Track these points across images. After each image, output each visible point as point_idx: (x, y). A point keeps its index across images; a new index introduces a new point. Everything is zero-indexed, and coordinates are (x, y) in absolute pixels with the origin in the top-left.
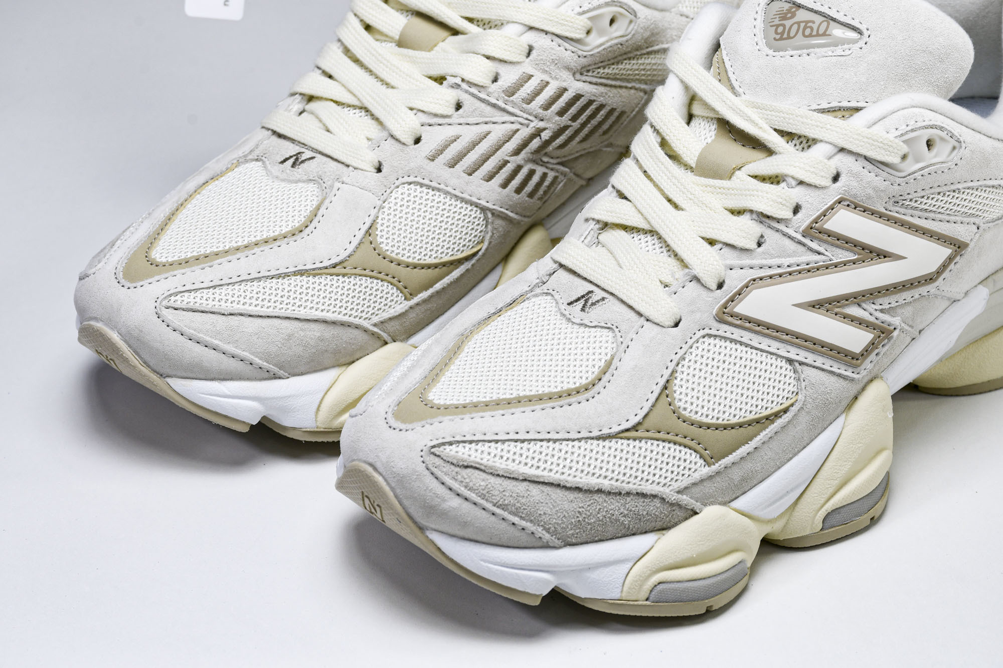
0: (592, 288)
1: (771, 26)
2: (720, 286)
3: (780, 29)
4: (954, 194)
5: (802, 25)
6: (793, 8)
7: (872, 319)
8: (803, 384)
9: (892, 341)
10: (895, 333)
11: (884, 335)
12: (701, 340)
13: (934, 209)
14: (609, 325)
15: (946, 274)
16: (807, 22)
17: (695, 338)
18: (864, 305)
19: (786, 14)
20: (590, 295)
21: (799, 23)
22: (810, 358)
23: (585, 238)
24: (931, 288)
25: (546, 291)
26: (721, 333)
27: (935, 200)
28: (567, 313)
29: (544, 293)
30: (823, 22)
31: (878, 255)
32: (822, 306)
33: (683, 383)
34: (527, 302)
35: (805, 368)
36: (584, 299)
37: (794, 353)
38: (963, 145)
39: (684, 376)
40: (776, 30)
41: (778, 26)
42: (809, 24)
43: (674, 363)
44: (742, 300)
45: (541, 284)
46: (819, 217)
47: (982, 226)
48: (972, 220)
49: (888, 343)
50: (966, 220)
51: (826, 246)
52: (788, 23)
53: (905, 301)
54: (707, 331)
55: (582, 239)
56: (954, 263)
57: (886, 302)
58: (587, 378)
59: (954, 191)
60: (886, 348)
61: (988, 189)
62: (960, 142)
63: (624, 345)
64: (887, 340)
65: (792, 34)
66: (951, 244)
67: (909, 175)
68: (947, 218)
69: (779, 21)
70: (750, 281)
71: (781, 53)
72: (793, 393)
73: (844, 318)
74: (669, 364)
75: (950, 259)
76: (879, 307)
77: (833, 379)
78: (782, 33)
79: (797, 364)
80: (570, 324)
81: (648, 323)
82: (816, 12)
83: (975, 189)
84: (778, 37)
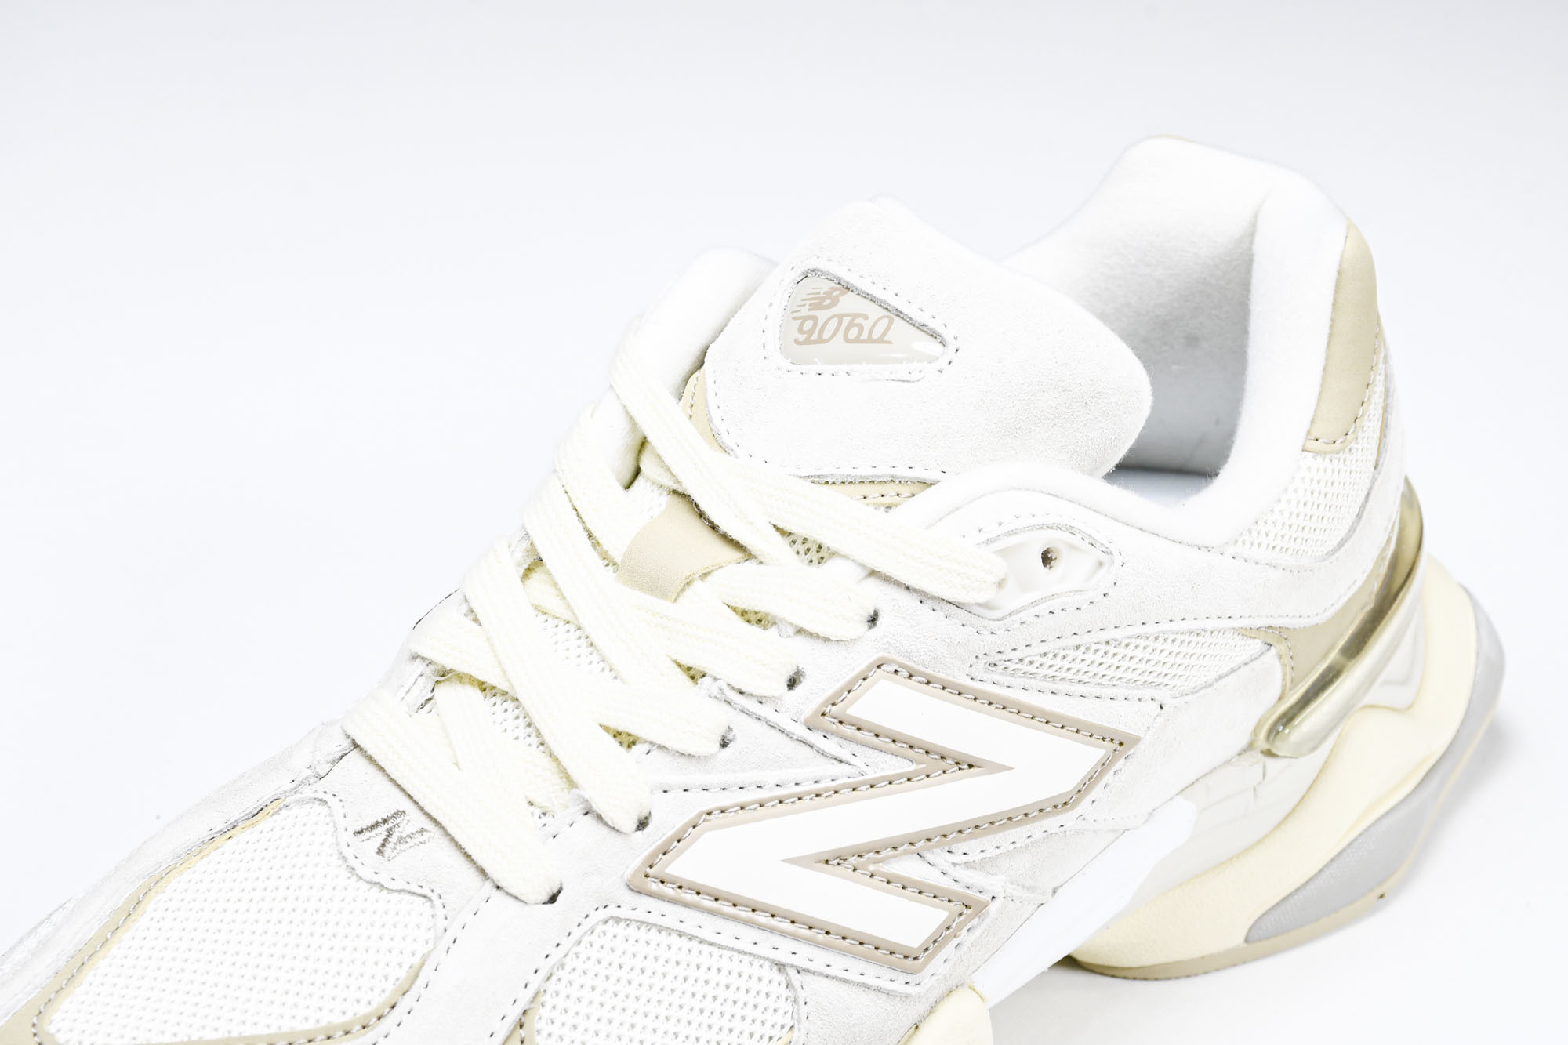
0: (406, 805)
1: (794, 319)
2: (642, 824)
3: (808, 325)
4: (1108, 648)
5: (846, 320)
6: (836, 289)
7: (945, 883)
8: (804, 1010)
9: (988, 921)
10: (994, 907)
11: (969, 911)
12: (601, 928)
13: (1069, 675)
14: (426, 891)
15: (1097, 792)
16: (854, 316)
17: (587, 924)
18: (929, 856)
19: (823, 299)
20: (398, 820)
21: (840, 317)
22: (820, 959)
23: (407, 692)
24: (1068, 818)
25: (320, 795)
26: (640, 915)
27: (1069, 659)
28: (349, 853)
29: (316, 799)
30: (882, 318)
31: (957, 763)
32: (845, 860)
33: (555, 1014)
34: (284, 812)
35: (808, 978)
36: (386, 826)
37: (785, 950)
38: (1118, 560)
39: (560, 1002)
40: (801, 326)
41: (805, 319)
42: (859, 321)
43: (542, 974)
44: (682, 851)
45: (315, 779)
46: (838, 694)
47: (1169, 704)
48: (1149, 693)
49: (979, 924)
50: (1135, 693)
51: (854, 747)
52: (822, 315)
53: (1014, 846)
54: (612, 911)
55: (402, 693)
56: (1112, 772)
57: (973, 847)
58: (369, 1003)
59: (1108, 643)
60: (976, 934)
61: (1180, 638)
62: (1111, 553)
63: (449, 936)
64: (977, 919)
65: (826, 335)
66: (1104, 739)
67: (1010, 615)
68: (1097, 691)
69: (809, 310)
70: (700, 815)
71: (804, 368)
72: (782, 1027)
73: (888, 882)
74: (532, 978)
75: (1105, 765)
76: (958, 858)
77: (866, 998)
78: (811, 332)
79: (792, 972)
80: (354, 878)
81: (499, 893)
82: (873, 300)
83: (1152, 638)
84: (802, 338)
